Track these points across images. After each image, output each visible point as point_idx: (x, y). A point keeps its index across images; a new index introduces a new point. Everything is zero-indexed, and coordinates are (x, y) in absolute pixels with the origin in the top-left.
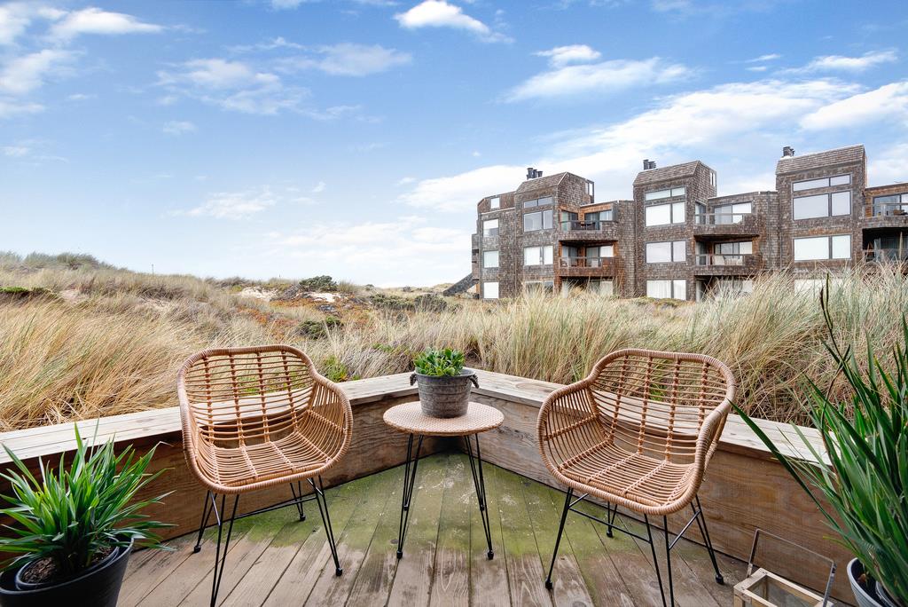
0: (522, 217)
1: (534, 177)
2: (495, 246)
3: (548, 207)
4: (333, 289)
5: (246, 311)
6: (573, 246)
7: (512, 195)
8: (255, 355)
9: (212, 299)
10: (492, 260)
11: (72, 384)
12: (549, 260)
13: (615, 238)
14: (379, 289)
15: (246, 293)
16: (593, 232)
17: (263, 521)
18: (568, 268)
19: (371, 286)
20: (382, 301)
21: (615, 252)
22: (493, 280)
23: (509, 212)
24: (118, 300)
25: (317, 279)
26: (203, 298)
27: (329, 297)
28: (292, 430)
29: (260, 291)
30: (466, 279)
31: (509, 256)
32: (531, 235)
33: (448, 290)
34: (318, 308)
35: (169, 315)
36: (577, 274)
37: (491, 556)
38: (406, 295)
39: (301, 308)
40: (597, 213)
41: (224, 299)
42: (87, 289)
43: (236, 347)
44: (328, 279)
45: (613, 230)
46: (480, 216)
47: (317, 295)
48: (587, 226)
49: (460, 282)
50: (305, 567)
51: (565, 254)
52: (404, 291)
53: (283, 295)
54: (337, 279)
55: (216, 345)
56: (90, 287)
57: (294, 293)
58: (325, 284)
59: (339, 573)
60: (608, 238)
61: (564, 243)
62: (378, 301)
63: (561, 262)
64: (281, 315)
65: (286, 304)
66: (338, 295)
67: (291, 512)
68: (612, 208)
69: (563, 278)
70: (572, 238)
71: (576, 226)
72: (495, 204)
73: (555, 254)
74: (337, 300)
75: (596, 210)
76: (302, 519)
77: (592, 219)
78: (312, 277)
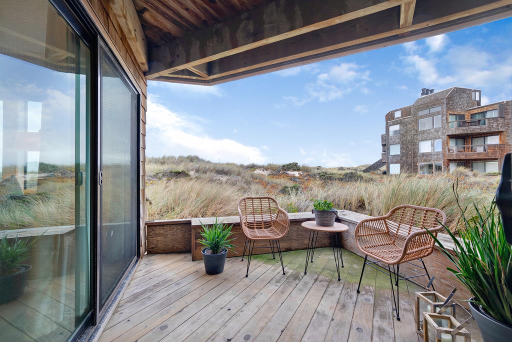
0: (417, 122)
1: (427, 94)
2: (397, 141)
3: (438, 113)
4: (298, 169)
5: (257, 181)
6: (459, 138)
7: (410, 108)
8: (259, 200)
9: (242, 175)
10: (395, 150)
11: (204, 207)
12: (439, 149)
13: (501, 130)
14: (324, 168)
15: (257, 172)
16: (478, 127)
17: (262, 257)
18: (455, 153)
19: (320, 167)
20: (324, 176)
21: (501, 140)
22: (396, 163)
23: (408, 119)
24: (208, 175)
25: (290, 164)
26: (239, 174)
27: (296, 174)
28: (271, 226)
29: (263, 170)
30: (378, 162)
31: (407, 147)
32: (424, 133)
33: (366, 169)
34: (291, 179)
35: (226, 182)
36: (463, 157)
37: (339, 280)
38: (340, 172)
39: (282, 179)
40: (484, 113)
41: (247, 174)
42: (197, 171)
43: (254, 196)
44: (296, 164)
45: (498, 124)
46: (387, 123)
47: (290, 173)
48: (471, 123)
49: (374, 164)
50: (274, 271)
51: (452, 144)
52: (339, 169)
53: (274, 173)
54: (300, 164)
55: (246, 196)
56: (198, 170)
57: (279, 172)
58: (294, 167)
59: (284, 274)
60: (493, 130)
61: (451, 137)
62: (323, 175)
63: (449, 150)
64: (273, 183)
65: (275, 177)
66: (301, 172)
67: (271, 256)
68: (498, 108)
69: (450, 161)
70: (457, 132)
71: (463, 124)
72: (398, 115)
73: (443, 144)
74: (301, 175)
75: (482, 111)
76: (274, 259)
77: (478, 117)
78: (288, 163)
